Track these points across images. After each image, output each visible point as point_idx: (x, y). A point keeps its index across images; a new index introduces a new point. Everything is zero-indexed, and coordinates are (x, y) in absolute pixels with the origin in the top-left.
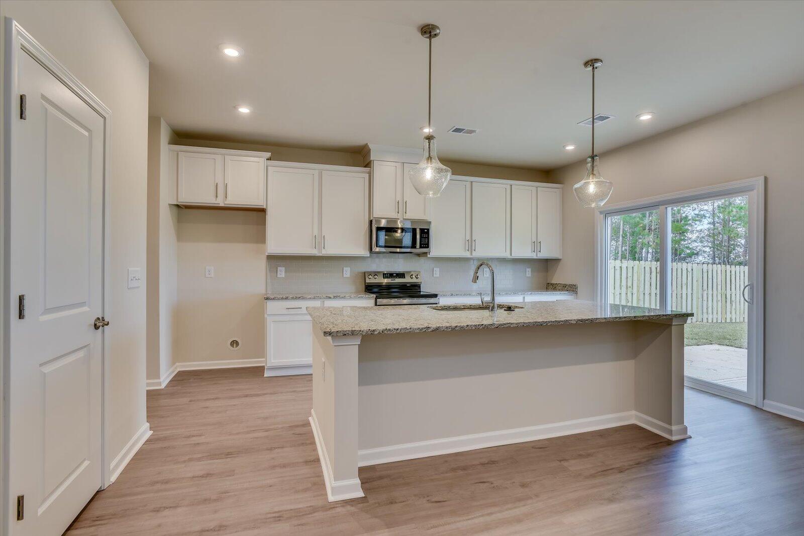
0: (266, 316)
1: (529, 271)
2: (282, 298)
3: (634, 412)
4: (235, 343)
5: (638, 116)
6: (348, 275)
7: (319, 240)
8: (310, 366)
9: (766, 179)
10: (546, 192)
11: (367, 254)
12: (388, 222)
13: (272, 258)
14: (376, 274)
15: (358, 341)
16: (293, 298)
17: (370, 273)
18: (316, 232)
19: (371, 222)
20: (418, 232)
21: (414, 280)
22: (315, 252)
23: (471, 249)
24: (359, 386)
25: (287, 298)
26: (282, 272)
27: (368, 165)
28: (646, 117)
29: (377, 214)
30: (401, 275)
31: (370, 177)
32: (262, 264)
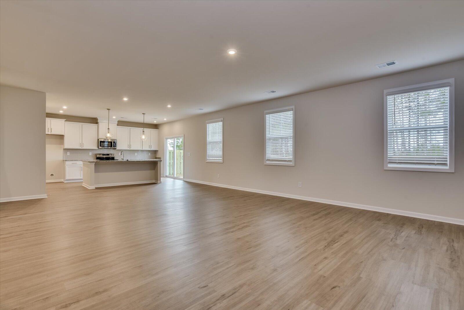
0: (65, 165)
1: (150, 154)
2: (71, 161)
3: (154, 181)
4: (52, 175)
5: (164, 119)
6: (91, 155)
7: (82, 144)
8: (82, 179)
9: (184, 135)
10: (154, 131)
11: (97, 148)
12: (104, 140)
13: (64, 149)
14: (100, 154)
15: (94, 163)
16: (74, 160)
17: (98, 154)
18: (81, 142)
19: (98, 139)
20: (113, 142)
21: (112, 156)
22: (80, 148)
23: (130, 148)
24: (95, 172)
25: (72, 161)
26: (68, 154)
27: (97, 123)
28: (165, 119)
29: (100, 137)
30: (108, 155)
31: (98, 127)
32: (62, 151)
